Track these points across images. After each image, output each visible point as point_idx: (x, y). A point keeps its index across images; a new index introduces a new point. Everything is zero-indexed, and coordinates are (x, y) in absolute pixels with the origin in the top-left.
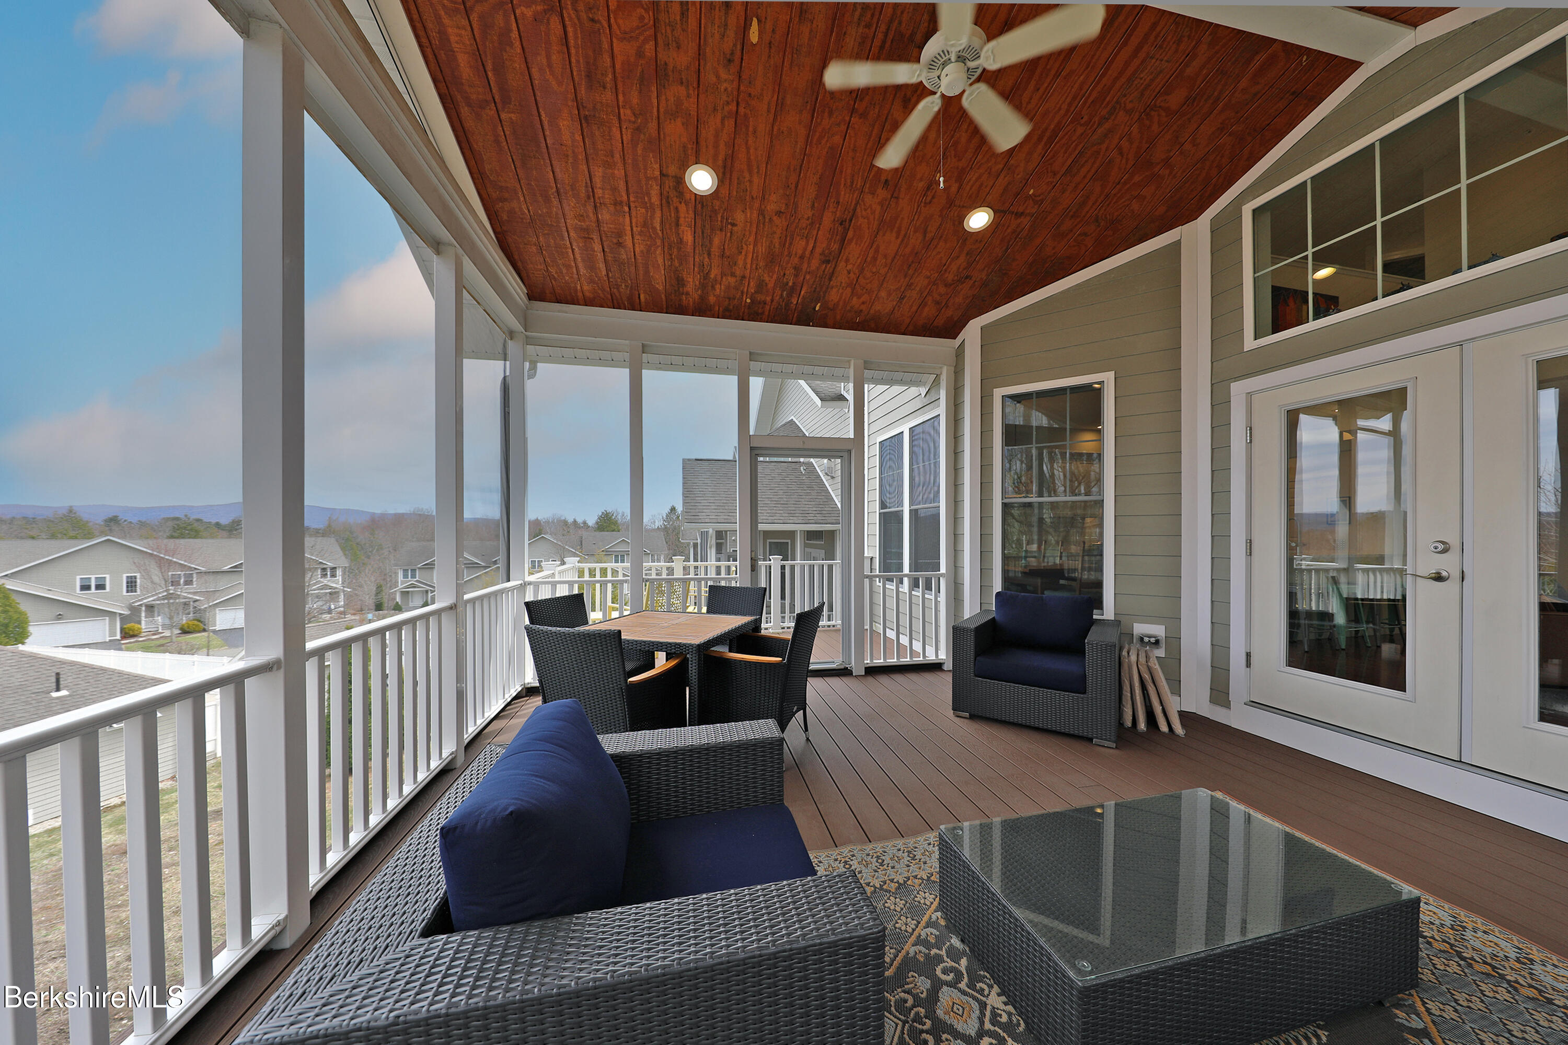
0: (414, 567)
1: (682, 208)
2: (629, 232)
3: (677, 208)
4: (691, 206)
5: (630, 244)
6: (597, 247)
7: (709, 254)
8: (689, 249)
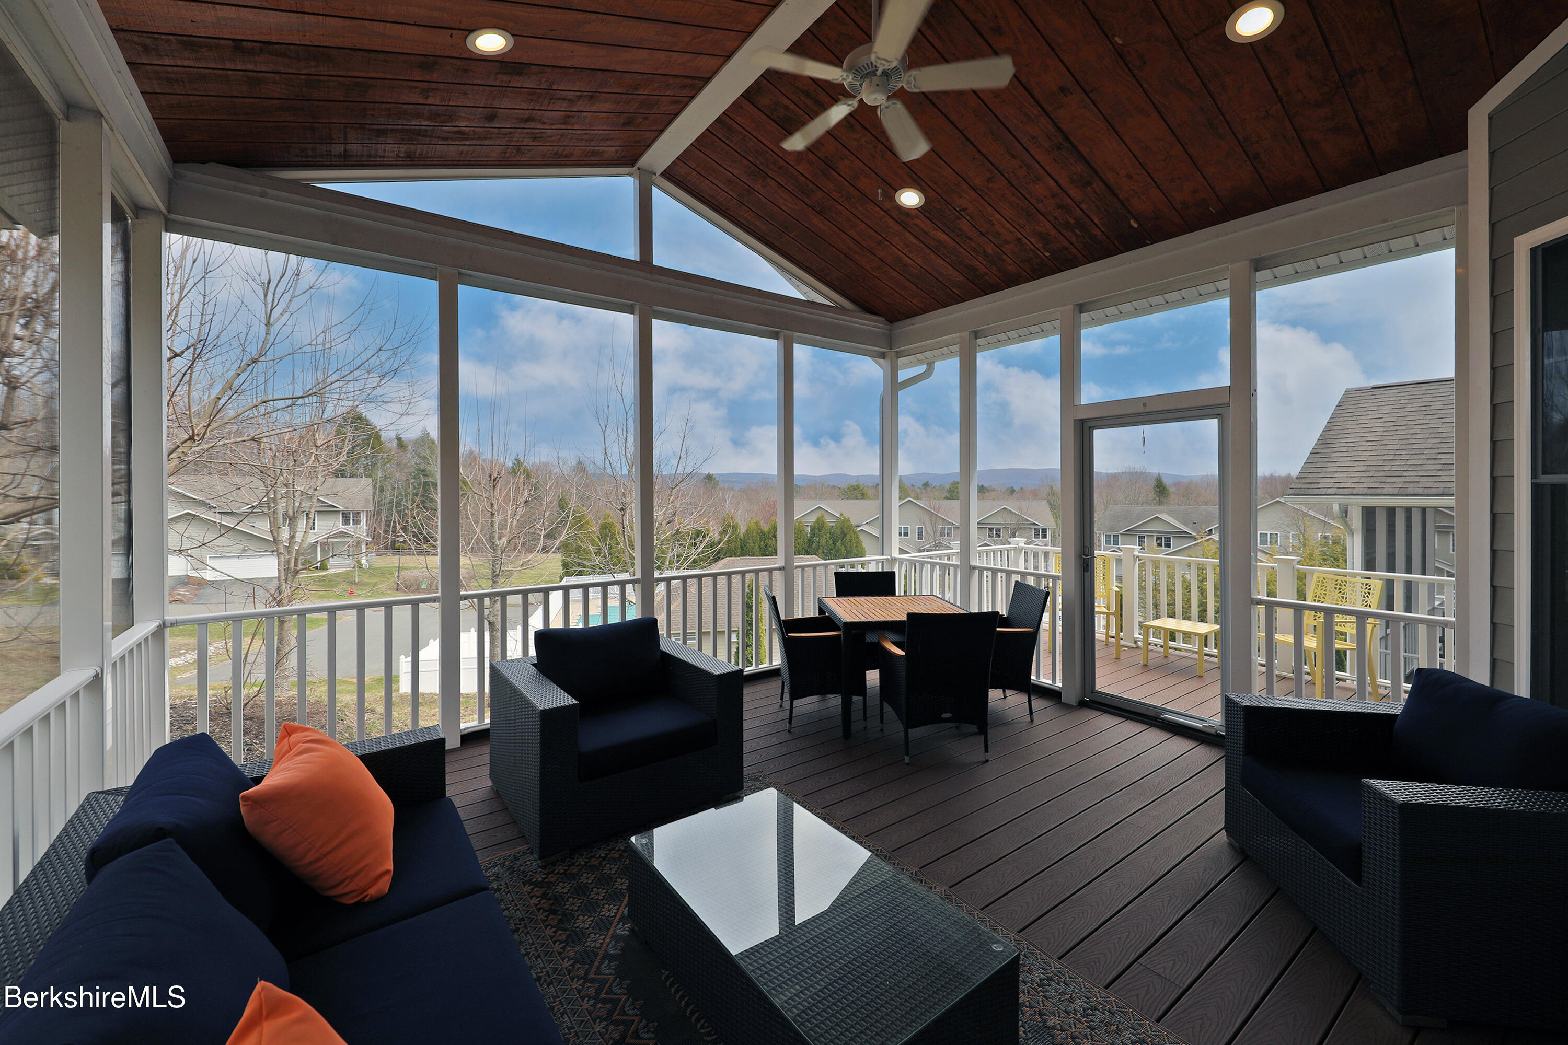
0: (1116, 533)
1: (917, 221)
2: (903, 255)
3: (915, 224)
4: (922, 217)
5: (909, 261)
6: (894, 274)
7: (970, 239)
8: (952, 243)
